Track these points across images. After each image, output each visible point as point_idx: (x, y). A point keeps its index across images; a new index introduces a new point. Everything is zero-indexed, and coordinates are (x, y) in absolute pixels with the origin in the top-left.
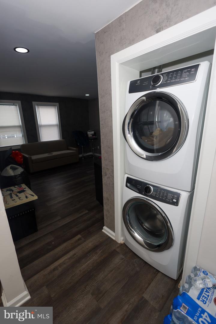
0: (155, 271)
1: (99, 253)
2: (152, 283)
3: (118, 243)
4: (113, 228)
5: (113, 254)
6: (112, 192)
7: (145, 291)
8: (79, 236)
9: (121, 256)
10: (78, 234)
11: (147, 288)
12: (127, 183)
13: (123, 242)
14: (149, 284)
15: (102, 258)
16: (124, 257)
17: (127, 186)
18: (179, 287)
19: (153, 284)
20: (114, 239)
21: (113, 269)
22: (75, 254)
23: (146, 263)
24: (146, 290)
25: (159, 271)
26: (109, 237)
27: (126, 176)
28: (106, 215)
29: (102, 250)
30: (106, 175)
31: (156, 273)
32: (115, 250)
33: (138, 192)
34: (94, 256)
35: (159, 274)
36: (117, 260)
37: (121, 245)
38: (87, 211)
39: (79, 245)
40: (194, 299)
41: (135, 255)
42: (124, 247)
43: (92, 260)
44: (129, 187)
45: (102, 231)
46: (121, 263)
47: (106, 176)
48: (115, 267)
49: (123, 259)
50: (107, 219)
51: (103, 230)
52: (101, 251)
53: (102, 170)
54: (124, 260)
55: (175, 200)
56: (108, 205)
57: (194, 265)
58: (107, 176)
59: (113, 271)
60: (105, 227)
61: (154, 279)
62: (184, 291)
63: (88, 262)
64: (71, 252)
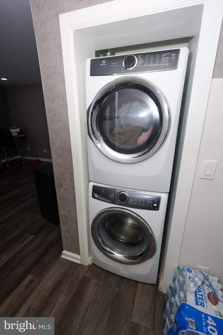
0: (134, 282)
1: (65, 290)
2: (135, 299)
3: (85, 266)
4: (77, 250)
5: (84, 283)
6: (72, 207)
7: (132, 313)
8: (30, 277)
9: (94, 282)
10: (28, 275)
11: (133, 308)
12: (94, 193)
13: (91, 262)
14: (134, 302)
15: (71, 295)
16: (97, 282)
17: (93, 197)
18: (160, 290)
19: (137, 299)
20: (79, 262)
21: (89, 305)
22: (30, 308)
23: (122, 278)
24: (132, 311)
25: (137, 282)
26: (73, 262)
27: (91, 184)
28: (66, 236)
29: (68, 285)
30: (62, 187)
31: (136, 284)
32: (84, 277)
33: (111, 202)
34: (59, 299)
35: (139, 285)
36: (91, 290)
37: (90, 266)
38: (33, 236)
39: (33, 290)
40: (193, 306)
41: (109, 274)
42: (94, 267)
43: (58, 304)
44: (98, 198)
45: (62, 258)
46: (96, 291)
47: (62, 189)
48: (91, 299)
49: (97, 284)
50: (67, 240)
51: (62, 256)
52: (67, 287)
53: (55, 180)
54: (99, 286)
55: (155, 205)
56: (68, 224)
57: (176, 266)
58: (64, 188)
59: (90, 306)
60: (64, 252)
61: (136, 293)
62: (182, 302)
63: (53, 311)
64: (23, 307)
